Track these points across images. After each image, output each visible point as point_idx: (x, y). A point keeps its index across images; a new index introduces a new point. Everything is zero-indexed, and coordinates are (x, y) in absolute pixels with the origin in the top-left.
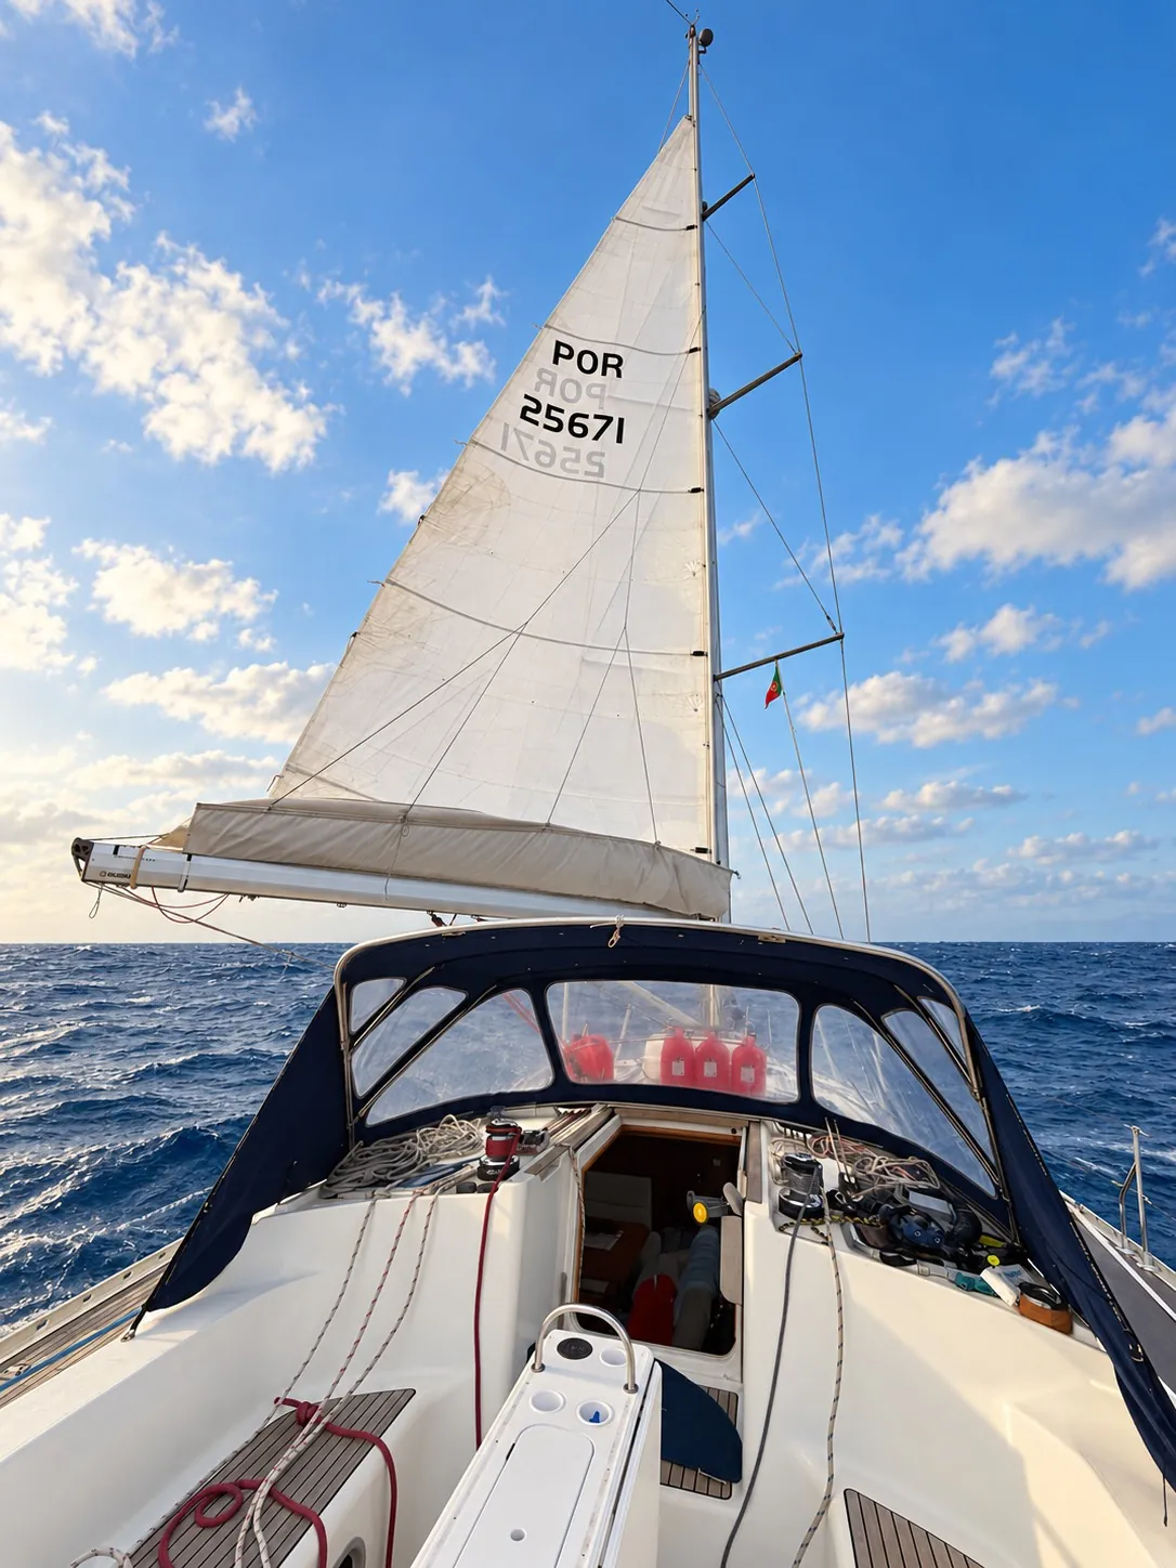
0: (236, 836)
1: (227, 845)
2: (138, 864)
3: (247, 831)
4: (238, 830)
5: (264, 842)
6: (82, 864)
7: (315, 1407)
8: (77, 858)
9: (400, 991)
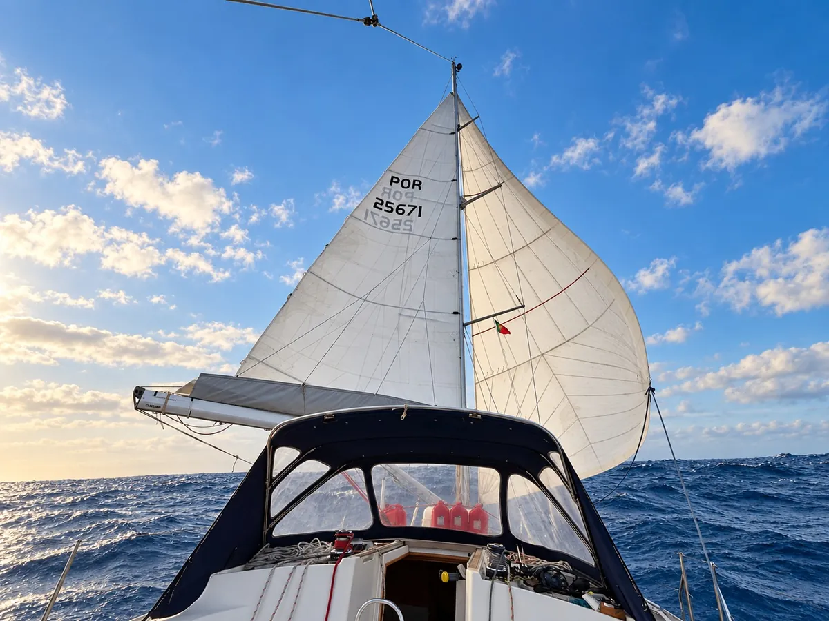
0: (217, 390)
1: (212, 394)
2: (166, 402)
3: (226, 386)
4: (220, 387)
5: (231, 394)
6: (137, 400)
8: (135, 397)
9: (298, 458)
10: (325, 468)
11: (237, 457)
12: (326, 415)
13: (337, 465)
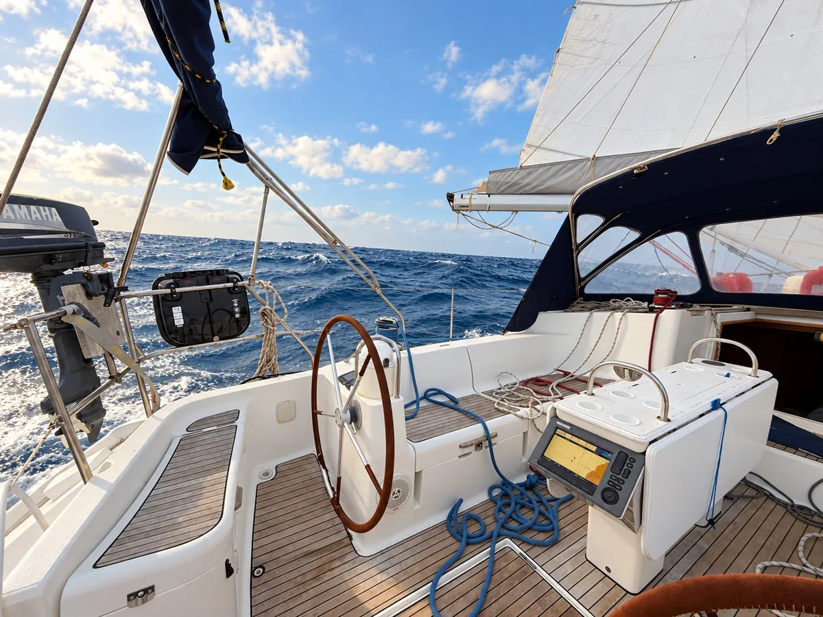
0: (507, 183)
1: (503, 188)
2: (470, 201)
3: (513, 178)
4: (508, 180)
5: (520, 184)
6: (451, 203)
7: (570, 373)
8: (449, 201)
9: (602, 225)
10: (635, 235)
11: (536, 241)
12: (635, 168)
13: (649, 229)
